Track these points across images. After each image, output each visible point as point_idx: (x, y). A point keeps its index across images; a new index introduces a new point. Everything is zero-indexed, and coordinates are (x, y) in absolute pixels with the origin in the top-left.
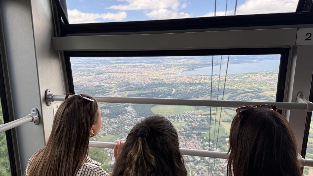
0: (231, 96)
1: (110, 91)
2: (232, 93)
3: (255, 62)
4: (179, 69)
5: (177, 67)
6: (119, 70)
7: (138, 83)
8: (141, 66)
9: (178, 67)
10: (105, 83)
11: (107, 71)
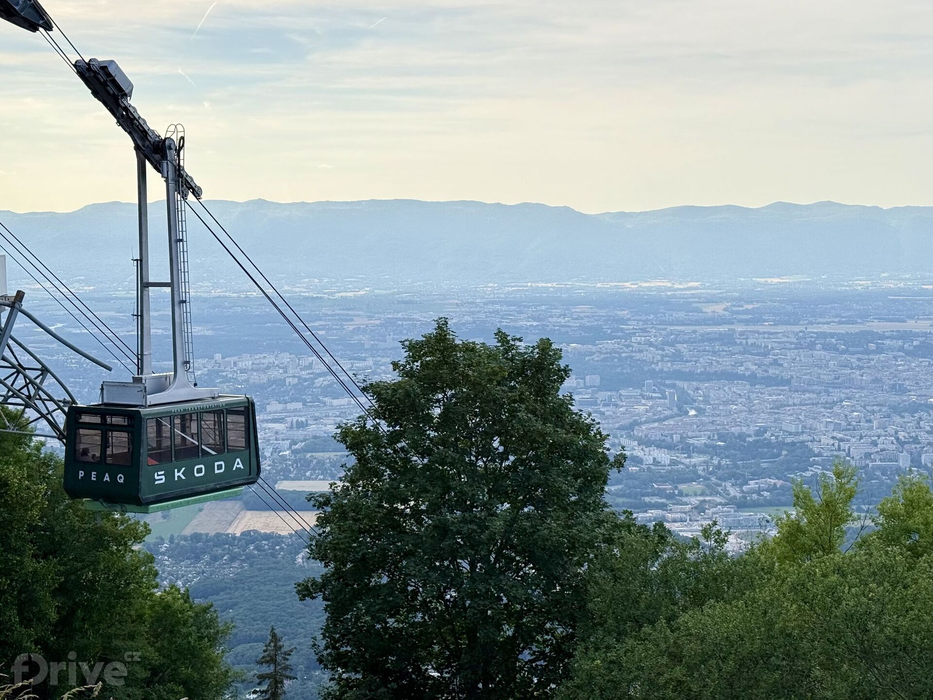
1: (670, 497)
6: (750, 367)
7: (868, 455)
8: (900, 343)
11: (668, 366)
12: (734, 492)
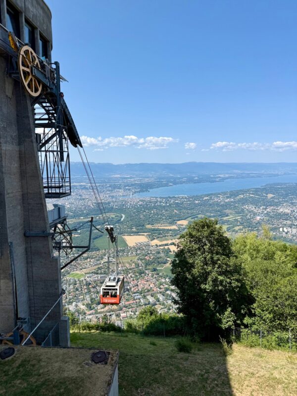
3: (217, 181)
7: (76, 208)
8: (80, 187)
9: (129, 188)
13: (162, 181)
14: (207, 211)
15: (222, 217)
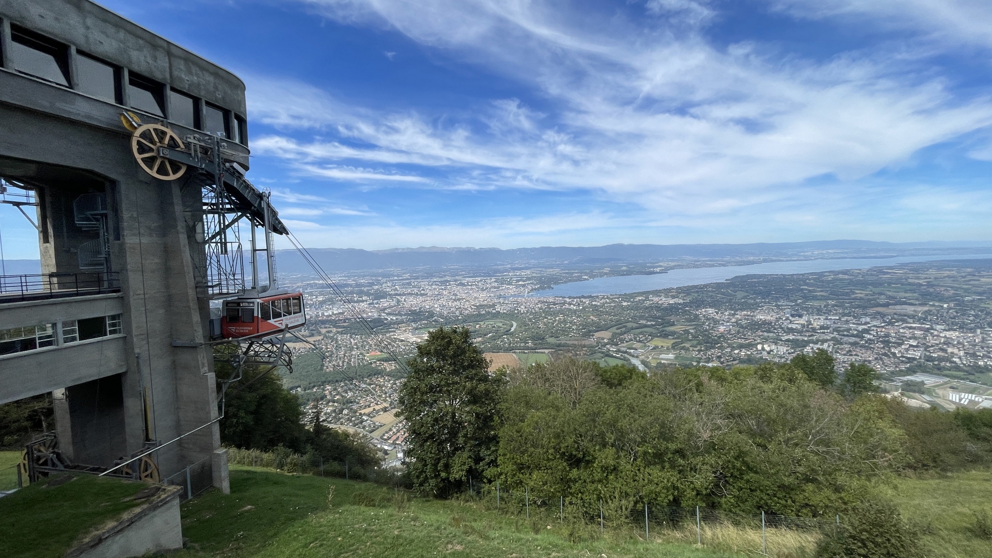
0: (616, 334)
1: (397, 328)
2: (617, 329)
3: (657, 273)
4: (523, 286)
5: (520, 283)
6: (416, 291)
7: (448, 313)
9: (523, 283)
10: (388, 314)
11: (393, 292)
12: (414, 325)
13: (573, 273)
14: (642, 317)
15: (665, 327)
